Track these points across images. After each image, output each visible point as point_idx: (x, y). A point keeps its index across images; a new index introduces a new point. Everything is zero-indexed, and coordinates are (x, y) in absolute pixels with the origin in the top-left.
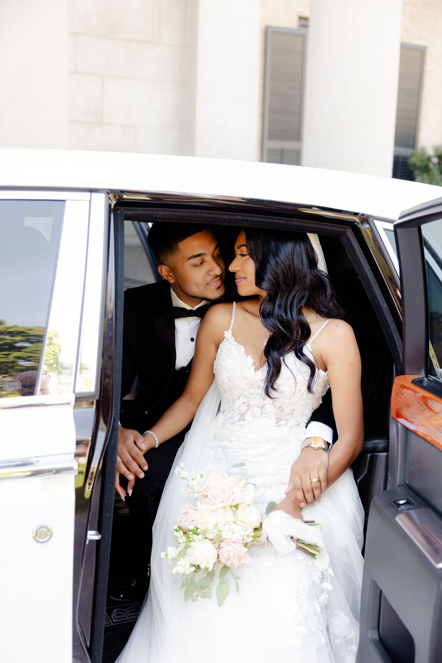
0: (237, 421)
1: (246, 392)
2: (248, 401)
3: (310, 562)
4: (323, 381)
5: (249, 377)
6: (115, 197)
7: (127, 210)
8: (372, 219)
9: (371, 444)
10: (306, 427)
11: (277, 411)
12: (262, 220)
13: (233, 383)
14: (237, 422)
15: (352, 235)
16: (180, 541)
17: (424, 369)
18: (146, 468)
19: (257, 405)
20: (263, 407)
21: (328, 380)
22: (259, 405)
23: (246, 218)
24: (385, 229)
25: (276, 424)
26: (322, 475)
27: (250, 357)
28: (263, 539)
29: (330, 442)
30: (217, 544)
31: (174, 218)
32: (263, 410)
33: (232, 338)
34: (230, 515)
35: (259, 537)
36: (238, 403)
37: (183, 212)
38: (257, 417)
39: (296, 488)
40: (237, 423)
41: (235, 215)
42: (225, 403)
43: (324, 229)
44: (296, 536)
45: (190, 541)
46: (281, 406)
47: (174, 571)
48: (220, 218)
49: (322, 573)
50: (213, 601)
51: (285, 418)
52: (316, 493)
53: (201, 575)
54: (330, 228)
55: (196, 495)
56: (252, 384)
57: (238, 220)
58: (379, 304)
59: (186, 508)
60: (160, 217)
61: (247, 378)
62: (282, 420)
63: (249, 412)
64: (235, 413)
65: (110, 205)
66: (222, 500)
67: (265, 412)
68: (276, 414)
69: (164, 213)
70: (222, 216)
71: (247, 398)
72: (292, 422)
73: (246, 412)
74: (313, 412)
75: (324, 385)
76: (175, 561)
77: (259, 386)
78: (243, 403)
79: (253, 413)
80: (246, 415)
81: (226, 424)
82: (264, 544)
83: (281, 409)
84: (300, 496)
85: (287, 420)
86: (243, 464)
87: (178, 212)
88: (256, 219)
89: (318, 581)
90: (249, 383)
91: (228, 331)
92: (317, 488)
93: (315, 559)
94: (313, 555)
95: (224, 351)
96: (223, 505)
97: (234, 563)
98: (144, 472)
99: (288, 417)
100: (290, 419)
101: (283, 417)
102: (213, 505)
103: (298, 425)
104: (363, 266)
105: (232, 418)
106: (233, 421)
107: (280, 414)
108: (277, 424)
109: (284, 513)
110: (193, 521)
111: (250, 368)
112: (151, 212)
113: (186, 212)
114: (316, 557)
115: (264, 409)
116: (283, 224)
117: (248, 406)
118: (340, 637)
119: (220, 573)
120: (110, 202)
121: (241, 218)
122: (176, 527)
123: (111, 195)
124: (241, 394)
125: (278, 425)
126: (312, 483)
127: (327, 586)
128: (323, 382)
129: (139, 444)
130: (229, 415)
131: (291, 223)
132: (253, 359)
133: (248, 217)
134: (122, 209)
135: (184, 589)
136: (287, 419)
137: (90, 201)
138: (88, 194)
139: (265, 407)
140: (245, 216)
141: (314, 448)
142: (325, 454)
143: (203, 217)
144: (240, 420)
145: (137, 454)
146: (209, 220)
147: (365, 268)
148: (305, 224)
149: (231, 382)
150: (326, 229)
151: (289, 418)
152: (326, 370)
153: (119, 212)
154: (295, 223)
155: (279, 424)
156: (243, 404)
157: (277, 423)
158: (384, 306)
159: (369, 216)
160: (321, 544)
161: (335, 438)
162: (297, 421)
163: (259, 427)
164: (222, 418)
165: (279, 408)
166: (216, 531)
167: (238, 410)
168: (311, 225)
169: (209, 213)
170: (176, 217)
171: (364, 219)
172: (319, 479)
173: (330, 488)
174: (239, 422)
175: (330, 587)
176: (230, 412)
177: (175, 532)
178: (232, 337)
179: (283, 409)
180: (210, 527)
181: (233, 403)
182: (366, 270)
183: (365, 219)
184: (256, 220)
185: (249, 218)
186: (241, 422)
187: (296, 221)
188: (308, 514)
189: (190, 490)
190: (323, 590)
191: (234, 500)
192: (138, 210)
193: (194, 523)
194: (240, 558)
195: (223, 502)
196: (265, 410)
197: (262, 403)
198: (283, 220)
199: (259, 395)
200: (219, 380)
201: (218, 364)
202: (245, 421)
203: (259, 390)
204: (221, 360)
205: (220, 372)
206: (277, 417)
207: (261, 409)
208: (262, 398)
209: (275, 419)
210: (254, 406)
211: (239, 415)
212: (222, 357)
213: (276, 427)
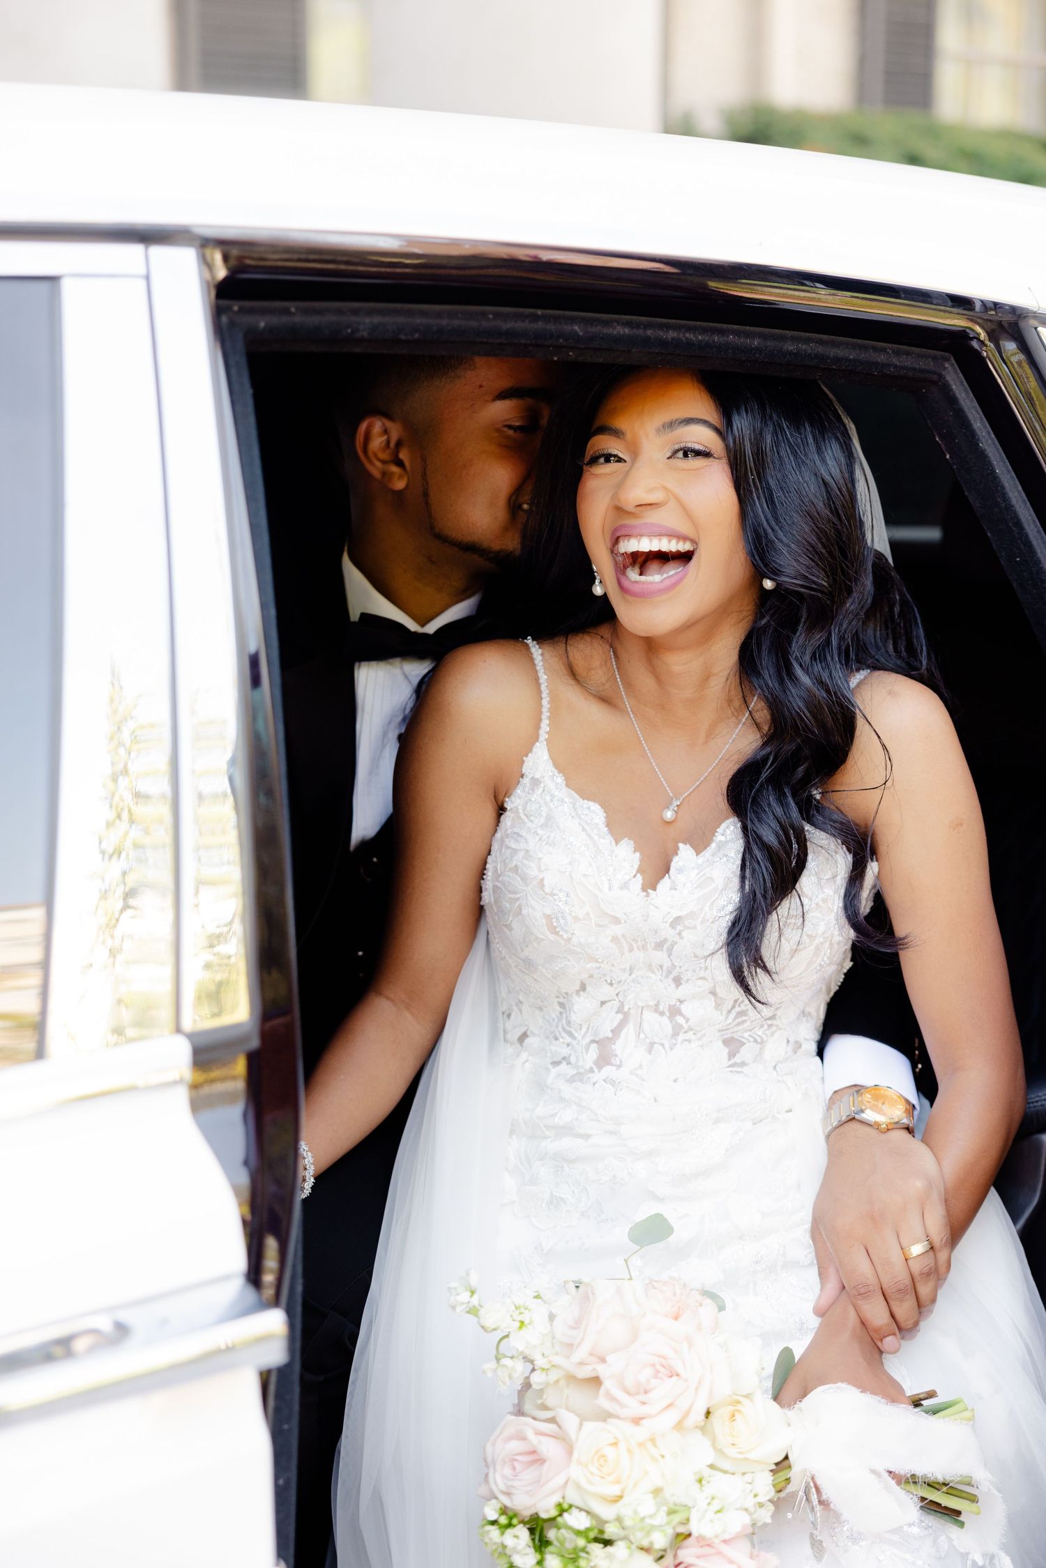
0: (591, 1068)
2: (617, 995)
3: (945, 1542)
5: (625, 913)
7: (251, 311)
8: (1033, 322)
11: (727, 1018)
13: (565, 937)
14: (591, 1070)
15: (962, 383)
19: (652, 1003)
20: (674, 1012)
22: (658, 1002)
23: (641, 332)
25: (729, 1060)
27: (626, 844)
31: (409, 337)
32: (680, 1020)
33: (553, 776)
37: (439, 315)
38: (663, 1045)
39: (862, 1291)
40: (591, 1075)
41: (607, 323)
42: (525, 1008)
43: (878, 363)
48: (559, 336)
51: (751, 1036)
52: (924, 1290)
54: (895, 361)
56: (634, 939)
60: (365, 334)
61: (617, 918)
62: (744, 1044)
63: (629, 1031)
64: (574, 1043)
67: (686, 1026)
68: (725, 1028)
69: (376, 320)
70: (567, 328)
71: (615, 985)
72: (776, 1047)
73: (616, 1031)
74: (828, 1000)
78: (603, 1003)
79: (642, 1036)
83: (737, 1009)
84: (877, 1314)
85: (761, 1043)
87: (424, 314)
90: (623, 936)
91: (536, 748)
92: (927, 1274)
93: (962, 1524)
94: (956, 1515)
95: (529, 824)
99: (760, 1033)
101: (746, 1035)
102: (637, 1421)
104: (1003, 488)
105: (563, 1057)
106: (575, 1072)
107: (737, 1024)
108: (731, 1062)
111: (629, 885)
112: (333, 318)
114: (961, 1518)
115: (681, 1015)
122: (490, 1512)
126: (910, 1262)
130: (553, 1048)
132: (638, 854)
134: (236, 308)
136: (759, 1040)
138: (138, 250)
139: (684, 1008)
140: (638, 326)
141: (877, 1125)
142: (917, 1147)
143: (507, 333)
146: (523, 341)
148: (820, 349)
149: (557, 933)
150: (884, 365)
151: (766, 1037)
153: (224, 319)
155: (737, 1059)
156: (601, 1006)
157: (731, 1055)
160: (978, 1472)
162: (788, 1041)
163: (675, 1081)
164: (527, 1061)
165: (733, 1007)
167: (584, 1030)
169: (522, 317)
170: (417, 336)
171: (1000, 324)
172: (930, 1243)
174: (600, 1068)
176: (556, 1039)
178: (556, 772)
179: (745, 1008)
181: (561, 1005)
182: (1014, 501)
187: (793, 339)
192: (286, 311)
195: (672, 1405)
196: (687, 1020)
197: (670, 994)
199: (660, 969)
200: (509, 927)
201: (509, 871)
202: (619, 1066)
203: (659, 954)
204: (521, 854)
205: (518, 899)
206: (726, 1036)
207: (669, 1018)
208: (670, 980)
209: (720, 1044)
210: (640, 1009)
211: (594, 1046)
212: (523, 845)
213: (731, 1072)
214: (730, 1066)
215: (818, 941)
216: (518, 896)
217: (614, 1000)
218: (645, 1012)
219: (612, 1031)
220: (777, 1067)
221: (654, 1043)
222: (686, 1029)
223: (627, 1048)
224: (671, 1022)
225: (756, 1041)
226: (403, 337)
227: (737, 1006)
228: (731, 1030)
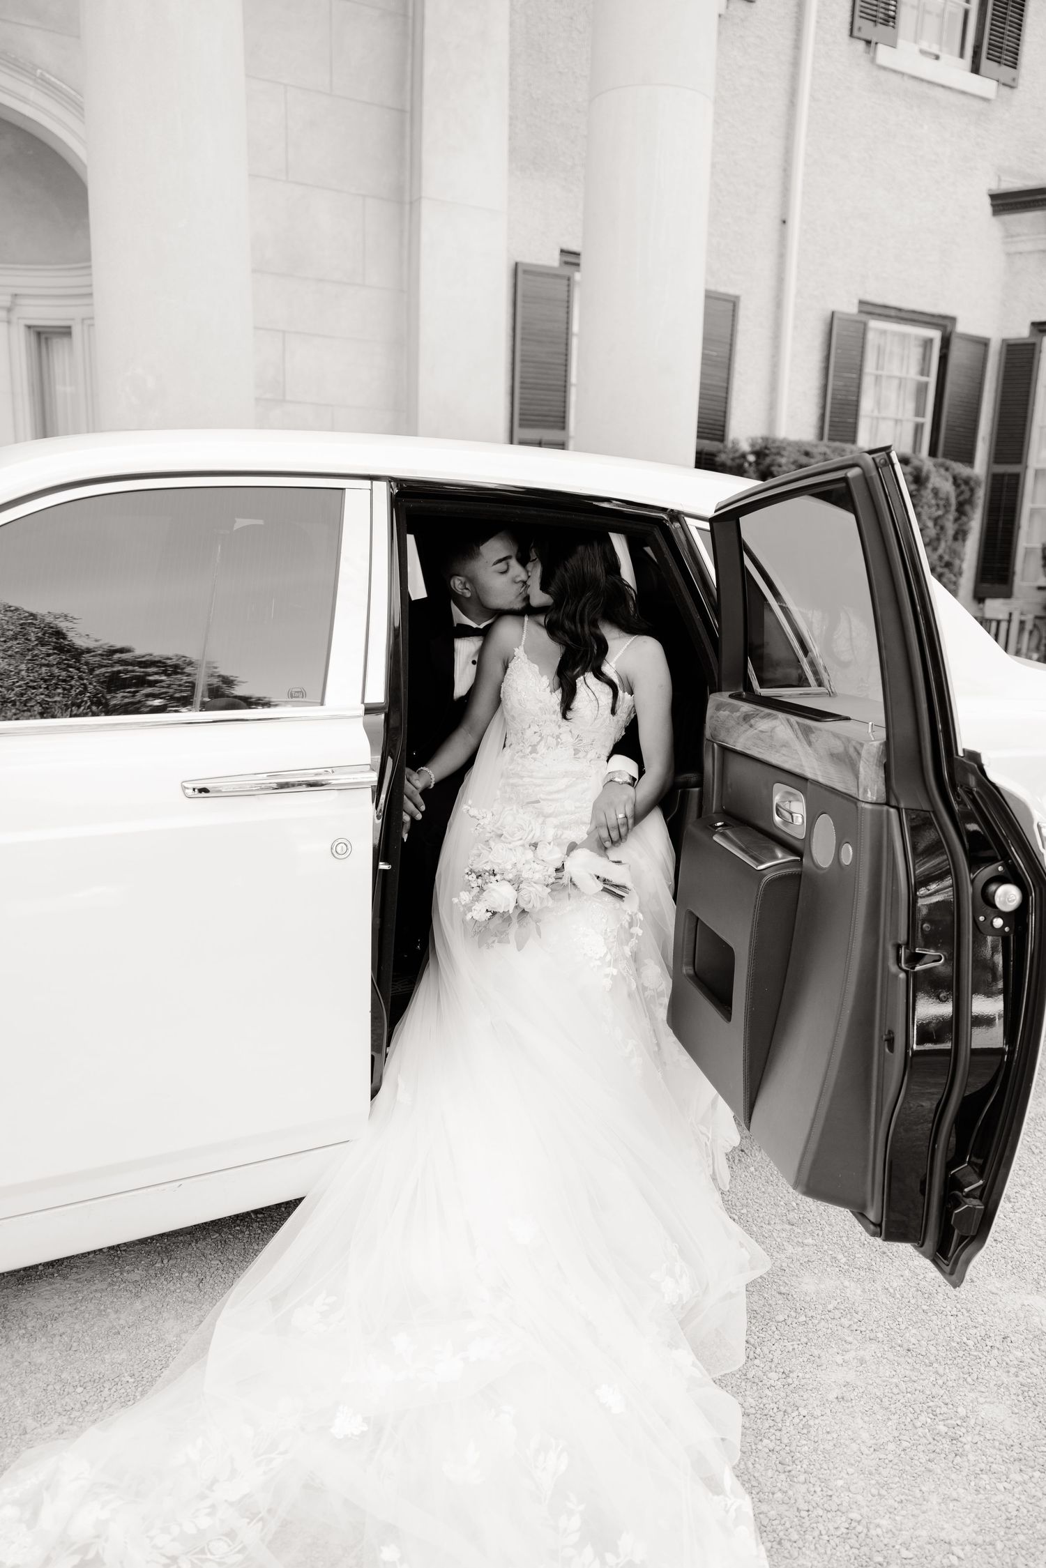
0: (528, 754)
1: (539, 718)
2: (540, 730)
3: (617, 905)
4: (628, 705)
5: (543, 701)
6: (397, 486)
7: (409, 502)
8: (683, 516)
9: (681, 778)
10: (608, 761)
11: (575, 741)
12: (558, 516)
15: (660, 534)
16: (473, 885)
17: (742, 685)
18: (423, 808)
19: (551, 735)
20: (558, 737)
21: (634, 706)
24: (698, 528)
26: (629, 813)
27: (543, 677)
28: (565, 881)
29: (636, 776)
30: (516, 886)
32: (559, 740)
33: (522, 655)
34: (529, 854)
35: (561, 878)
36: (529, 733)
38: (551, 750)
39: (600, 825)
40: (528, 756)
42: (512, 735)
44: (602, 875)
45: (486, 883)
47: (469, 917)
49: (630, 916)
50: (512, 947)
51: (584, 749)
52: (623, 830)
53: (497, 920)
55: (488, 835)
56: (546, 709)
58: (691, 614)
59: (478, 849)
61: (541, 702)
62: (581, 751)
63: (542, 743)
64: (524, 745)
65: (392, 496)
66: (520, 837)
67: (561, 743)
68: (574, 745)
71: (539, 726)
72: (592, 755)
73: (539, 743)
74: (616, 742)
75: (629, 710)
76: (469, 908)
77: (554, 711)
78: (535, 733)
79: (546, 744)
80: (539, 746)
81: (515, 758)
82: (567, 885)
83: (579, 739)
84: (605, 834)
86: (538, 802)
88: (551, 514)
89: (627, 925)
90: (543, 708)
91: (520, 647)
92: (623, 825)
93: (623, 901)
94: (621, 897)
95: (514, 672)
96: (521, 842)
97: (535, 906)
98: (421, 812)
99: (587, 749)
100: (589, 750)
101: (582, 749)
103: (598, 758)
105: (521, 751)
106: (523, 754)
107: (578, 744)
108: (575, 756)
109: (588, 851)
110: (487, 862)
111: (545, 690)
112: (435, 505)
115: (560, 738)
117: (541, 735)
118: (650, 989)
119: (518, 918)
120: (392, 491)
121: (535, 513)
122: (467, 870)
123: (394, 484)
124: (532, 722)
126: (618, 820)
127: (637, 930)
128: (627, 707)
129: (413, 781)
130: (518, 747)
132: (547, 681)
134: (403, 501)
135: (476, 938)
136: (586, 751)
137: (371, 490)
138: (369, 482)
139: (561, 736)
141: (618, 782)
142: (631, 788)
144: (531, 753)
145: (413, 792)
146: (499, 514)
147: (675, 573)
149: (521, 706)
152: (631, 693)
153: (401, 504)
154: (595, 520)
155: (577, 756)
157: (575, 754)
158: (697, 617)
159: (679, 513)
160: (629, 885)
161: (641, 772)
162: (597, 753)
163: (554, 760)
164: (510, 752)
166: (514, 871)
167: (528, 741)
171: (673, 515)
172: (625, 815)
173: (637, 827)
175: (640, 932)
176: (519, 744)
177: (467, 876)
178: (525, 654)
179: (582, 739)
180: (509, 867)
181: (522, 732)
183: (676, 516)
186: (534, 755)
188: (614, 854)
189: (481, 830)
190: (632, 935)
191: (533, 837)
192: (420, 502)
193: (489, 864)
194: (542, 899)
195: (521, 839)
196: (561, 740)
197: (557, 732)
199: (554, 722)
200: (507, 704)
201: (508, 688)
202: (538, 754)
203: (553, 716)
204: (513, 681)
206: (575, 748)
207: (556, 739)
208: (557, 727)
209: (572, 750)
212: (512, 677)
213: (575, 760)
214: (574, 758)
215: (605, 716)
217: (539, 732)
218: (548, 737)
219: (536, 742)
220: (590, 763)
221: (550, 747)
223: (541, 749)
224: (556, 741)
228: (576, 746)
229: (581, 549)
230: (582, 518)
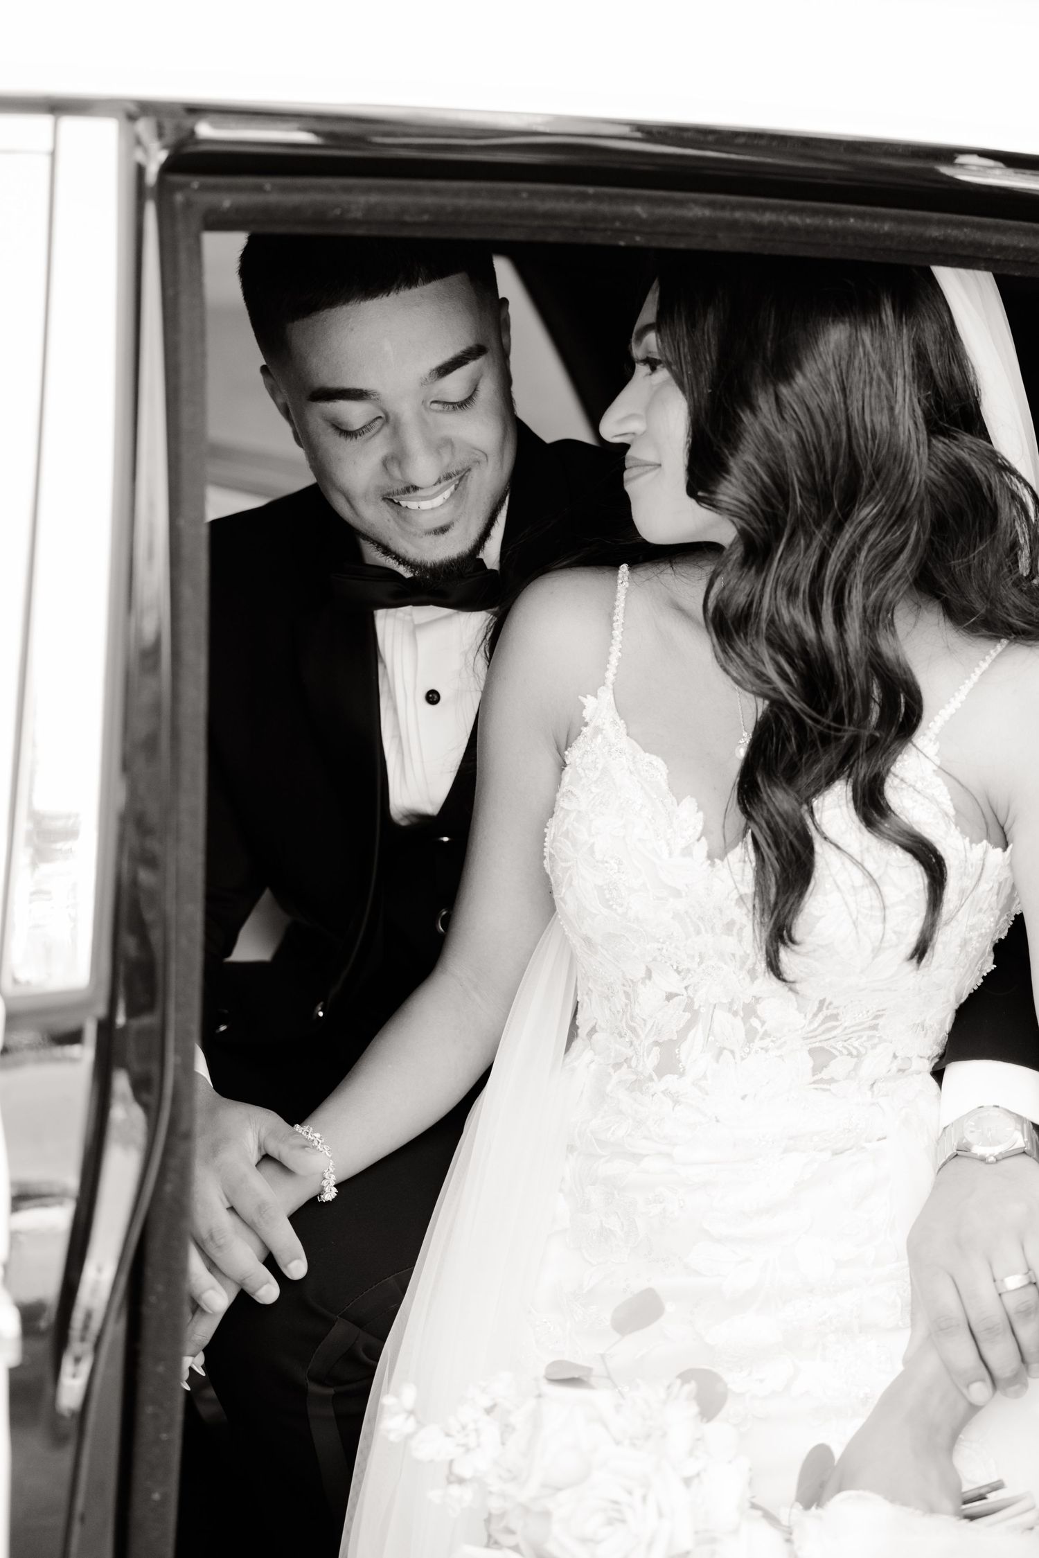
0: (650, 1075)
1: (676, 947)
2: (686, 988)
4: (996, 886)
5: (687, 885)
6: (160, 134)
7: (216, 190)
11: (811, 1023)
12: (795, 219)
13: (620, 910)
14: (651, 1078)
19: (725, 1001)
20: (750, 1011)
21: (1014, 883)
22: (733, 1000)
23: (726, 214)
25: (814, 1075)
27: (689, 804)
31: (417, 219)
32: (755, 1022)
33: (614, 723)
36: (649, 997)
37: (457, 193)
38: (732, 1052)
39: (944, 1327)
40: (650, 1084)
41: (680, 204)
46: (824, 1000)
48: (616, 217)
51: (845, 1047)
56: (701, 918)
57: (694, 223)
60: (359, 214)
61: (677, 893)
62: (835, 1057)
63: (697, 1035)
64: (637, 1041)
65: (140, 171)
67: (761, 1031)
68: (810, 1035)
69: (374, 198)
70: (625, 209)
71: (684, 975)
72: (878, 1062)
73: (684, 1032)
74: (958, 1006)
75: (1003, 901)
77: (728, 924)
78: (670, 997)
79: (711, 1038)
80: (685, 1047)
81: (609, 1088)
83: (825, 1012)
84: (965, 1358)
85: (857, 1056)
87: (436, 192)
88: (768, 217)
90: (686, 912)
91: (600, 693)
95: (585, 780)
99: (856, 1044)
100: (866, 1048)
101: (839, 1045)
103: (901, 1069)
105: (627, 1058)
106: (635, 1078)
107: (824, 1032)
108: (816, 1077)
111: (688, 851)
112: (319, 197)
113: (472, 193)
115: (758, 1017)
116: (888, 236)
117: (689, 1007)
120: (139, 156)
121: (707, 212)
123: (144, 127)
124: (655, 959)
125: (821, 1081)
128: (995, 890)
131: (919, 230)
132: (701, 814)
133: (735, 207)
134: (195, 185)
136: (855, 1052)
137: (53, 155)
138: (45, 123)
139: (759, 1008)
140: (723, 206)
141: (985, 1158)
143: (546, 215)
146: (568, 224)
149: (609, 907)
151: (861, 1049)
152: (1002, 842)
153: (179, 198)
154: (935, 232)
155: (825, 1074)
156: (667, 999)
157: (816, 1070)
163: (743, 1098)
164: (592, 1061)
165: (820, 1009)
167: (649, 1027)
168: (1006, 240)
170: (426, 217)
174: (660, 1076)
176: (621, 1036)
178: (618, 719)
179: (835, 1012)
181: (627, 994)
184: (770, 223)
185: (738, 215)
186: (670, 1081)
192: (259, 189)
196: (763, 1023)
197: (747, 990)
198: (883, 218)
199: (732, 958)
200: (563, 900)
201: (560, 836)
202: (682, 1074)
204: (573, 815)
205: (569, 868)
206: (814, 1045)
207: (742, 1018)
209: (805, 1054)
210: (712, 1008)
211: (656, 1049)
213: (816, 1089)
214: (814, 1082)
216: (569, 864)
217: (683, 995)
218: (717, 1011)
219: (677, 1032)
220: (875, 1086)
221: (724, 1048)
222: (761, 1033)
223: (694, 1053)
224: (745, 1023)
225: (850, 1054)
226: (407, 218)
227: (824, 1008)
228: (819, 1038)
229: (836, 336)
230: (886, 227)
